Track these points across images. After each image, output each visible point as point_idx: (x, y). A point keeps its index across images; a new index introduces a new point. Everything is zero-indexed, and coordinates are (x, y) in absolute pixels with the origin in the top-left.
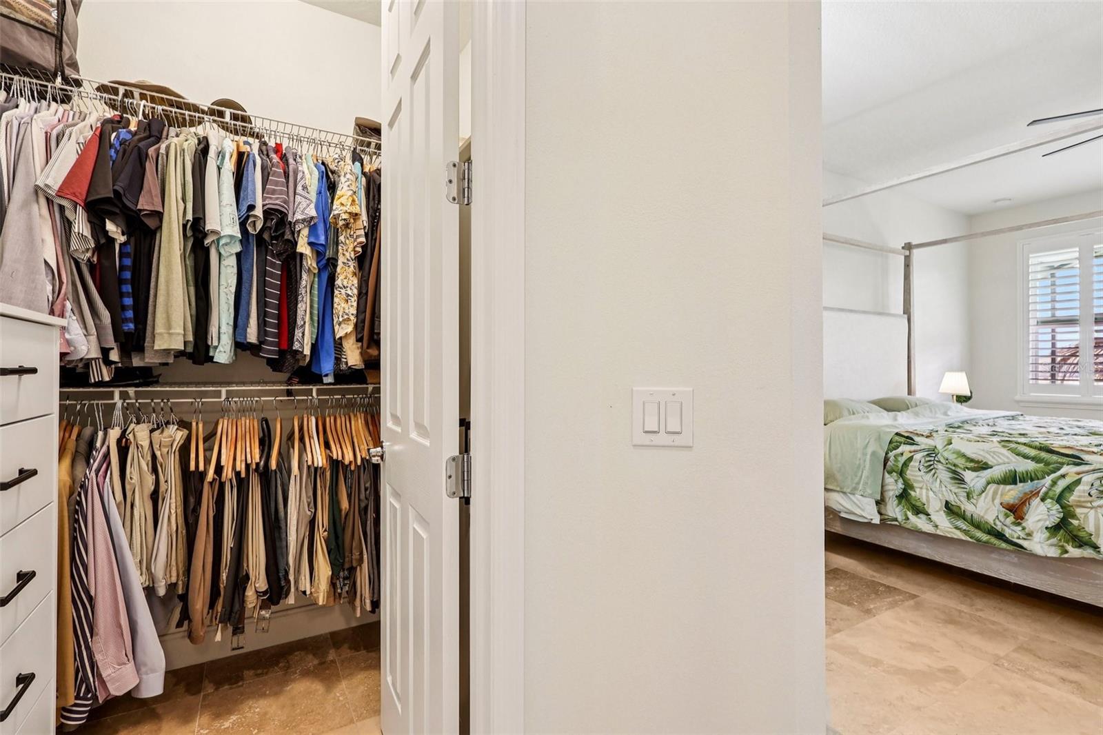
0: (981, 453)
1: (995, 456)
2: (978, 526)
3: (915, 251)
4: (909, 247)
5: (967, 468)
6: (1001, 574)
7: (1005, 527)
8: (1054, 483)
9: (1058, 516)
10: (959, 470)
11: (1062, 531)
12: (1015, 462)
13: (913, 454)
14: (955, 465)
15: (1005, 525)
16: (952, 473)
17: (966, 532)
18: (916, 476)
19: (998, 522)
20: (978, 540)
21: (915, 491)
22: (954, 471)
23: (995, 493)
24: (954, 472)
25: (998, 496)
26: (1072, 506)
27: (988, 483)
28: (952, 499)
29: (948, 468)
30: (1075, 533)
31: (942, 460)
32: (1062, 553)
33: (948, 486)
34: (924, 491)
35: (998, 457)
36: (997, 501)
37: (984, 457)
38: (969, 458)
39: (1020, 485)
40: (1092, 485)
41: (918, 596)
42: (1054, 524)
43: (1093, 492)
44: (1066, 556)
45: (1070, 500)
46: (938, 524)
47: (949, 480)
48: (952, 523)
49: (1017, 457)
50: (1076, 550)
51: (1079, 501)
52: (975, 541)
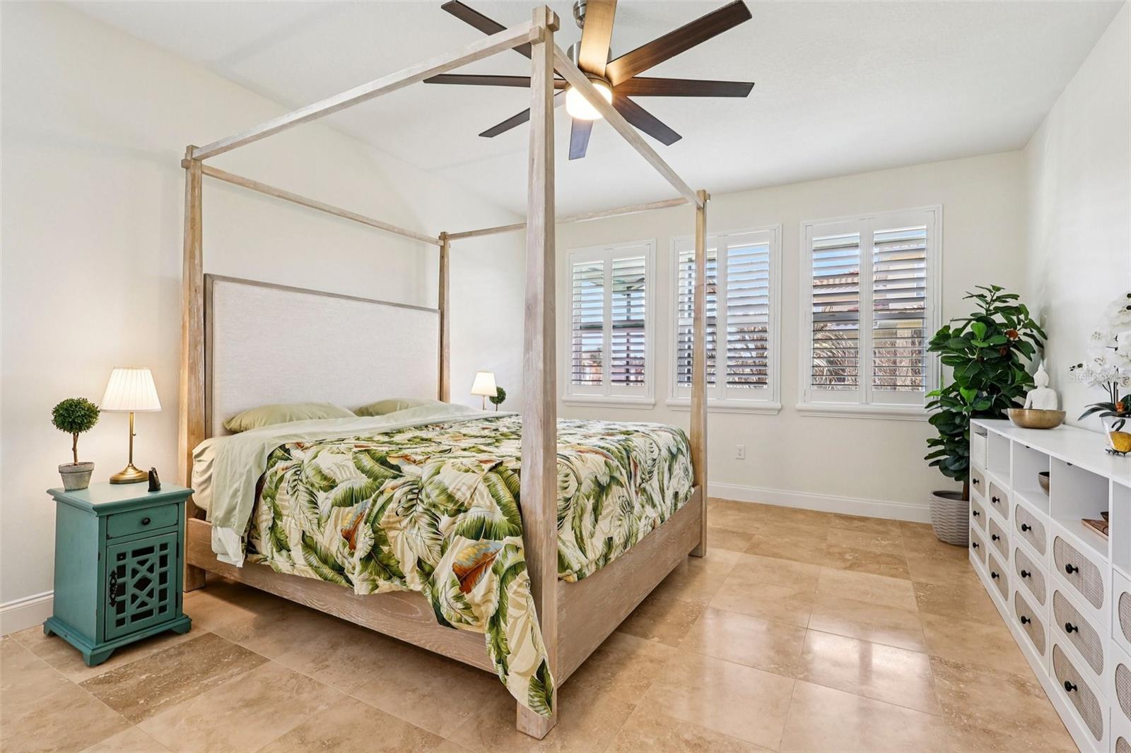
0: (334, 468)
1: (343, 472)
2: (325, 560)
3: (452, 242)
4: (444, 237)
5: (320, 487)
6: (351, 616)
7: (345, 560)
8: (375, 502)
9: (370, 543)
10: (315, 491)
11: (373, 561)
12: (355, 478)
13: (284, 472)
14: (312, 485)
15: (345, 557)
16: (310, 494)
17: (316, 569)
18: (285, 501)
19: (339, 556)
20: (326, 579)
21: (281, 521)
22: (311, 492)
23: (337, 518)
24: (311, 494)
25: (340, 521)
26: (384, 530)
27: (333, 506)
28: (307, 527)
29: (307, 489)
30: (385, 562)
31: (304, 480)
32: (373, 589)
33: (306, 511)
34: (290, 519)
35: (345, 472)
36: (339, 528)
37: (335, 473)
38: (323, 475)
39: (355, 505)
40: (400, 502)
41: (269, 660)
42: (366, 554)
43: (400, 510)
44: (376, 591)
45: (381, 522)
46: (296, 561)
47: (307, 504)
48: (306, 559)
49: (357, 470)
50: (385, 582)
51: (389, 523)
52: (322, 580)
